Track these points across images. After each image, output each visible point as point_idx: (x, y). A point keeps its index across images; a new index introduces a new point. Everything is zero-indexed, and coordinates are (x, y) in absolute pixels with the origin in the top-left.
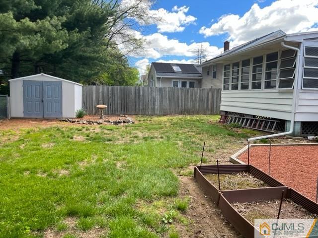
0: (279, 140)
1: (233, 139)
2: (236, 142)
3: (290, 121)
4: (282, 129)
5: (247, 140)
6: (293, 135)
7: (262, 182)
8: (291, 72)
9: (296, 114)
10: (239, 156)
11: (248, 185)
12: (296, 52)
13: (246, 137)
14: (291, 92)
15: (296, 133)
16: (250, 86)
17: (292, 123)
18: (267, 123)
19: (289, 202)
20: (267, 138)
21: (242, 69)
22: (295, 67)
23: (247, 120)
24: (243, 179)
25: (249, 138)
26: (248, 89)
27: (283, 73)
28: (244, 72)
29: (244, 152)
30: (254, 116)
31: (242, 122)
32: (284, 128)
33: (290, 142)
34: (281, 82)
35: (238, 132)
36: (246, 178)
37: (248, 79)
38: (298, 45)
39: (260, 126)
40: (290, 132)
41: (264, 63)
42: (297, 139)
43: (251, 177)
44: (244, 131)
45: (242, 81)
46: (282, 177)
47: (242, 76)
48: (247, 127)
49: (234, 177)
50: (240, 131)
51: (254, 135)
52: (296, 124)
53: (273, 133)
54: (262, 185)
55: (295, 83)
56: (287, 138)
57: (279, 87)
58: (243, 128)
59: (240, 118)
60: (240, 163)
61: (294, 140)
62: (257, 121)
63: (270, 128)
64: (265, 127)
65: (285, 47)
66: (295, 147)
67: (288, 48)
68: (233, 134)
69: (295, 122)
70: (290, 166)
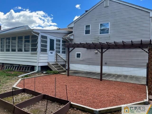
0: (33, 75)
1: (10, 77)
2: (12, 78)
3: (36, 66)
4: (33, 70)
5: (18, 77)
6: (38, 72)
7: (32, 95)
8: (36, 45)
9: (39, 63)
10: (17, 85)
11: (25, 98)
12: (38, 37)
13: (17, 75)
14: (36, 54)
15: (39, 71)
16: (17, 50)
17: (37, 67)
18: (26, 68)
19: (45, 100)
20: (27, 75)
21: (12, 41)
22: (37, 43)
23: (16, 67)
24: (22, 96)
25: (19, 76)
26: (15, 51)
27: (33, 45)
28: (12, 42)
29: (19, 83)
30: (19, 65)
31: (13, 68)
32: (34, 70)
33: (37, 75)
34: (32, 49)
35: (11, 73)
36: (24, 95)
37: (16, 47)
38: (38, 34)
39: (23, 69)
40: (37, 71)
41: (24, 40)
42: (40, 74)
43: (26, 94)
44: (15, 73)
45: (12, 47)
46: (39, 91)
47: (12, 45)
48: (16, 70)
49: (18, 96)
50: (13, 73)
51: (21, 74)
52: (39, 67)
53: (29, 72)
54: (32, 96)
55: (38, 50)
56: (36, 74)
57: (31, 51)
58: (14, 71)
59: (11, 66)
60: (19, 89)
61: (38, 74)
62: (21, 67)
63: (28, 70)
64: (25, 70)
65: (33, 34)
66: (40, 77)
67: (34, 34)
68: (10, 74)
69: (38, 66)
70: (41, 85)
